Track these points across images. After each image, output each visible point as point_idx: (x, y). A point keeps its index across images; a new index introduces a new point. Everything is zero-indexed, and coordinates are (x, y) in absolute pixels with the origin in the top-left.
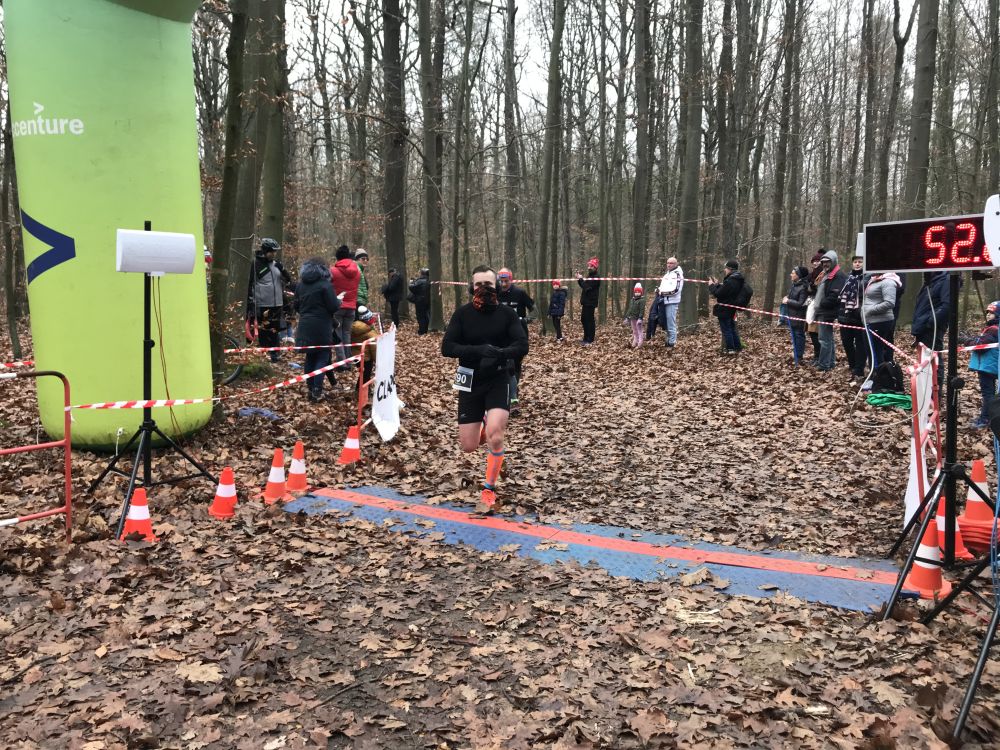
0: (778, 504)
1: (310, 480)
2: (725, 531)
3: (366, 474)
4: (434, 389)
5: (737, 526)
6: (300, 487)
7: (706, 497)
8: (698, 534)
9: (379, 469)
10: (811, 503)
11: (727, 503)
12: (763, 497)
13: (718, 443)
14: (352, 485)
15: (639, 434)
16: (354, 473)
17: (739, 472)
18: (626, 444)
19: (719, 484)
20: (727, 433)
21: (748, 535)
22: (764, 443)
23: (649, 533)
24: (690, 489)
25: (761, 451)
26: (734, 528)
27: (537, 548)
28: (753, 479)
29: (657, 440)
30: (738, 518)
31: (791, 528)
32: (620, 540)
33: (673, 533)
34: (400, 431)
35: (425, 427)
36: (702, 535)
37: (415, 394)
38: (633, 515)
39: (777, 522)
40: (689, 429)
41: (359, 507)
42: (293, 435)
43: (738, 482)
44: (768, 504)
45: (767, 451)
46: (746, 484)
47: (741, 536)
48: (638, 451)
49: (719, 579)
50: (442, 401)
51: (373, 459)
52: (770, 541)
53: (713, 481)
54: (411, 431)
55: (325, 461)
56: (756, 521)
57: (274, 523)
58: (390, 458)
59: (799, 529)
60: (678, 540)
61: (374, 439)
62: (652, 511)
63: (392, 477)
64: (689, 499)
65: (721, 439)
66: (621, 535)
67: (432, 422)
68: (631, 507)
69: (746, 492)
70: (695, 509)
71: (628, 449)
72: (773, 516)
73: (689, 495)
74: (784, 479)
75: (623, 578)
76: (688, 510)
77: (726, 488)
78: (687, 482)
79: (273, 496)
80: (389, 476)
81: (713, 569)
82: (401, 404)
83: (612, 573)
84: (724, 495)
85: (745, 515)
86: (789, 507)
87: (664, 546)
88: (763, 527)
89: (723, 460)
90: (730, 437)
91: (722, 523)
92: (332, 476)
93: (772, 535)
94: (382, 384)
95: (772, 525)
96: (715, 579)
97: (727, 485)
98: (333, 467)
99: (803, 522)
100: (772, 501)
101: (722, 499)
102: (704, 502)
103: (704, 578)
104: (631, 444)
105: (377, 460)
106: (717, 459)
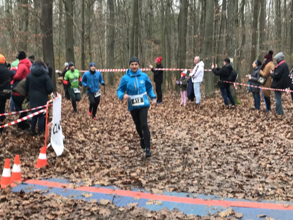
0: (263, 179)
1: (23, 176)
2: (238, 192)
3: (51, 172)
4: (78, 129)
5: (244, 190)
6: (19, 179)
7: (227, 177)
8: (225, 195)
9: (58, 169)
10: (279, 178)
11: (238, 180)
12: (255, 176)
13: (231, 152)
14: (45, 178)
15: (190, 149)
16: (45, 172)
17: (242, 165)
18: (185, 153)
19: (233, 171)
20: (235, 147)
21: (250, 194)
22: (254, 151)
23: (201, 195)
24: (219, 174)
25: (252, 155)
26: (242, 191)
27: (147, 203)
28: (250, 168)
29: (199, 151)
30: (244, 186)
31: (270, 190)
32: (188, 198)
33: (213, 194)
34: (64, 150)
35: (77, 148)
36: (227, 195)
37: (69, 131)
38: (192, 187)
39: (263, 187)
40: (215, 145)
41: (51, 188)
42: (8, 154)
43: (243, 170)
44: (258, 179)
45: (256, 155)
46: (246, 171)
47: (246, 194)
48: (191, 156)
49: (238, 214)
50: (84, 134)
51: (53, 164)
52: (260, 196)
53: (230, 170)
54: (71, 150)
55: (29, 166)
56: (253, 188)
57: (9, 197)
58: (62, 164)
59: (274, 190)
60: (216, 197)
61: (52, 154)
62: (201, 184)
63: (65, 173)
64: (219, 179)
65: (232, 150)
66: (188, 196)
67: (81, 146)
68: (190, 183)
69: (247, 174)
70: (223, 183)
71: (186, 156)
72: (261, 185)
73: (218, 177)
74: (265, 168)
75: (191, 215)
76: (219, 183)
77: (237, 173)
78: (217, 170)
79: (5, 184)
80: (63, 173)
81: (235, 209)
82: (63, 137)
83: (185, 213)
84: (236, 176)
85: (247, 185)
86: (268, 180)
87: (209, 199)
88: (257, 190)
89: (234, 160)
90: (237, 148)
91: (236, 189)
92: (34, 173)
93: (261, 193)
94: (56, 125)
95: (261, 189)
96: (236, 213)
97: (237, 172)
98: (33, 169)
99: (276, 187)
100: (260, 178)
101: (235, 178)
102: (226, 180)
103: (231, 213)
104: (187, 153)
105: (56, 165)
106: (231, 159)
